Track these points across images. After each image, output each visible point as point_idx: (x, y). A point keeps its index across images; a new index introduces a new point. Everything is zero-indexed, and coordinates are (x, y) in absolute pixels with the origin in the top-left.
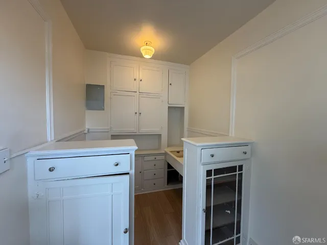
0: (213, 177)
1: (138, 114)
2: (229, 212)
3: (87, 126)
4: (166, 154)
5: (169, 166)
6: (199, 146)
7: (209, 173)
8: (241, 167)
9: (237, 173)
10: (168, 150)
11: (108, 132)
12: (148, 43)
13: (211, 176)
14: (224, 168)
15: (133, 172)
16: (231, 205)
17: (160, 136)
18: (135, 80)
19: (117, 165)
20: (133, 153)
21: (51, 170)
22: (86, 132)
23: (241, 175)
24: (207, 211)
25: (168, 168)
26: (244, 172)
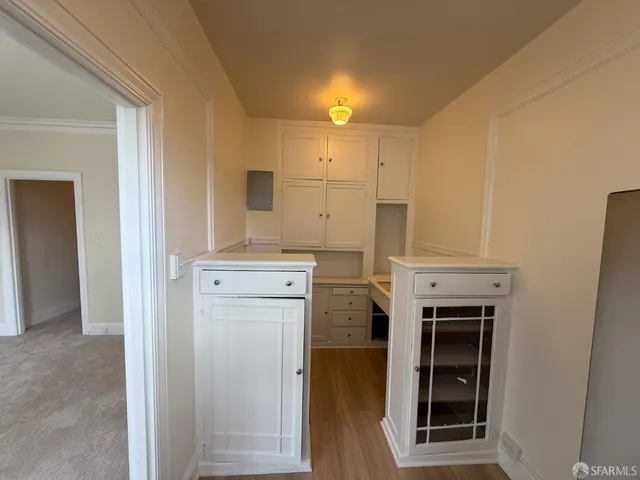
0: (434, 319)
1: (324, 215)
2: (465, 381)
3: (248, 235)
4: (370, 286)
5: (376, 308)
6: (414, 269)
7: (427, 312)
8: (490, 310)
9: (483, 318)
10: (374, 280)
11: (276, 244)
12: (342, 100)
13: (432, 317)
14: (456, 308)
15: (309, 297)
16: (467, 371)
17: (361, 254)
18: (320, 160)
19: (290, 285)
20: (311, 271)
21: (217, 283)
22: (247, 243)
23: (489, 324)
24: (423, 371)
25: (374, 312)
26: (495, 318)
